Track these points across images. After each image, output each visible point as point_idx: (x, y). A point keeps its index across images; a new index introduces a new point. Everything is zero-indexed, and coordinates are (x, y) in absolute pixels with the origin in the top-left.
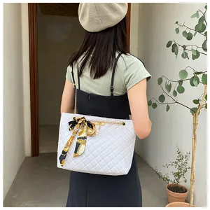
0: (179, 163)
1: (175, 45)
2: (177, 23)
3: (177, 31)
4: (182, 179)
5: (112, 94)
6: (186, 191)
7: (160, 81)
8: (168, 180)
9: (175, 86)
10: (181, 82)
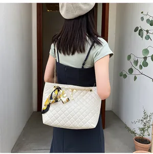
0: (145, 121)
1: (141, 30)
2: (142, 13)
3: (142, 19)
4: (146, 133)
5: (83, 67)
6: (149, 142)
7: (129, 57)
8: (135, 133)
9: (141, 62)
10: (145, 58)
